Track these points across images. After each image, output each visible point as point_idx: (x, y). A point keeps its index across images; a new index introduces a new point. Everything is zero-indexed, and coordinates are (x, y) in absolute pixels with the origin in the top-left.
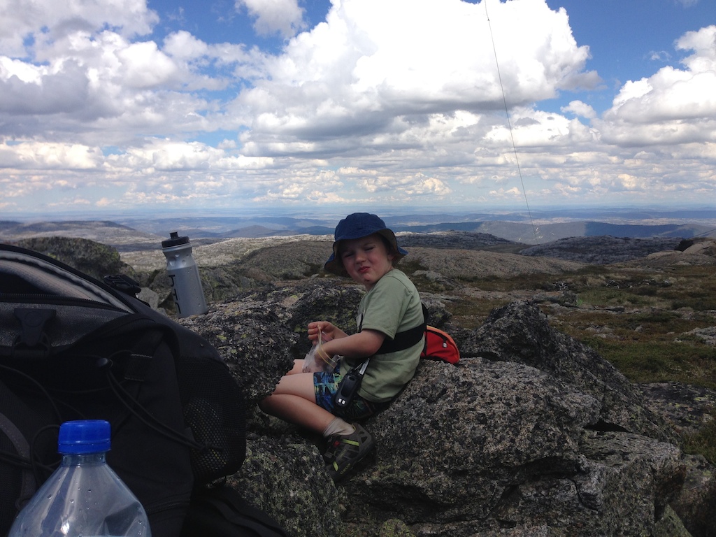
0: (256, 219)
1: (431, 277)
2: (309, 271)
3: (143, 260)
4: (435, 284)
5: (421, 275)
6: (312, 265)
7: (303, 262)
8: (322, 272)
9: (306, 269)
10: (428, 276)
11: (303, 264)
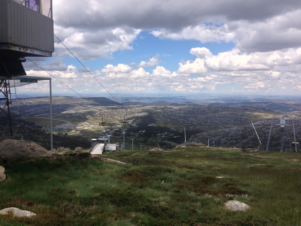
0: (163, 98)
3: (113, 113)
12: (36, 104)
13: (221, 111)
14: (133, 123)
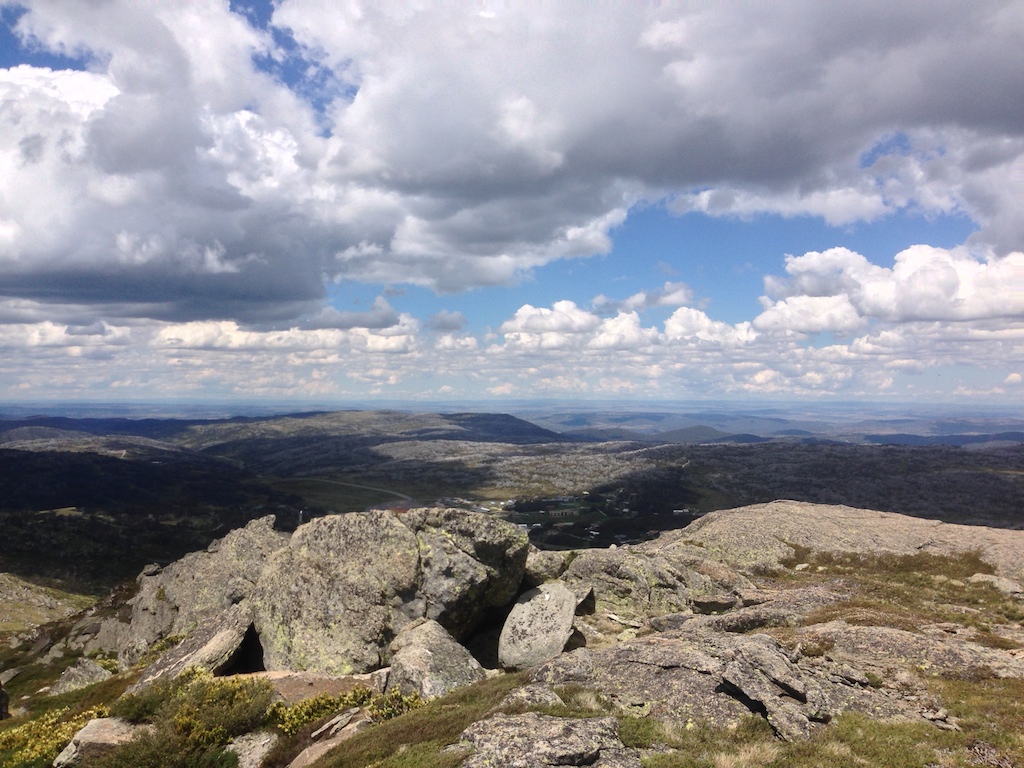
0: (700, 417)
1: (1003, 589)
2: (793, 557)
4: (1010, 604)
5: (984, 583)
6: (796, 547)
7: (783, 541)
8: (814, 561)
9: (788, 553)
10: (996, 585)
11: (783, 544)
12: (292, 435)
13: (937, 468)
14: (618, 502)
